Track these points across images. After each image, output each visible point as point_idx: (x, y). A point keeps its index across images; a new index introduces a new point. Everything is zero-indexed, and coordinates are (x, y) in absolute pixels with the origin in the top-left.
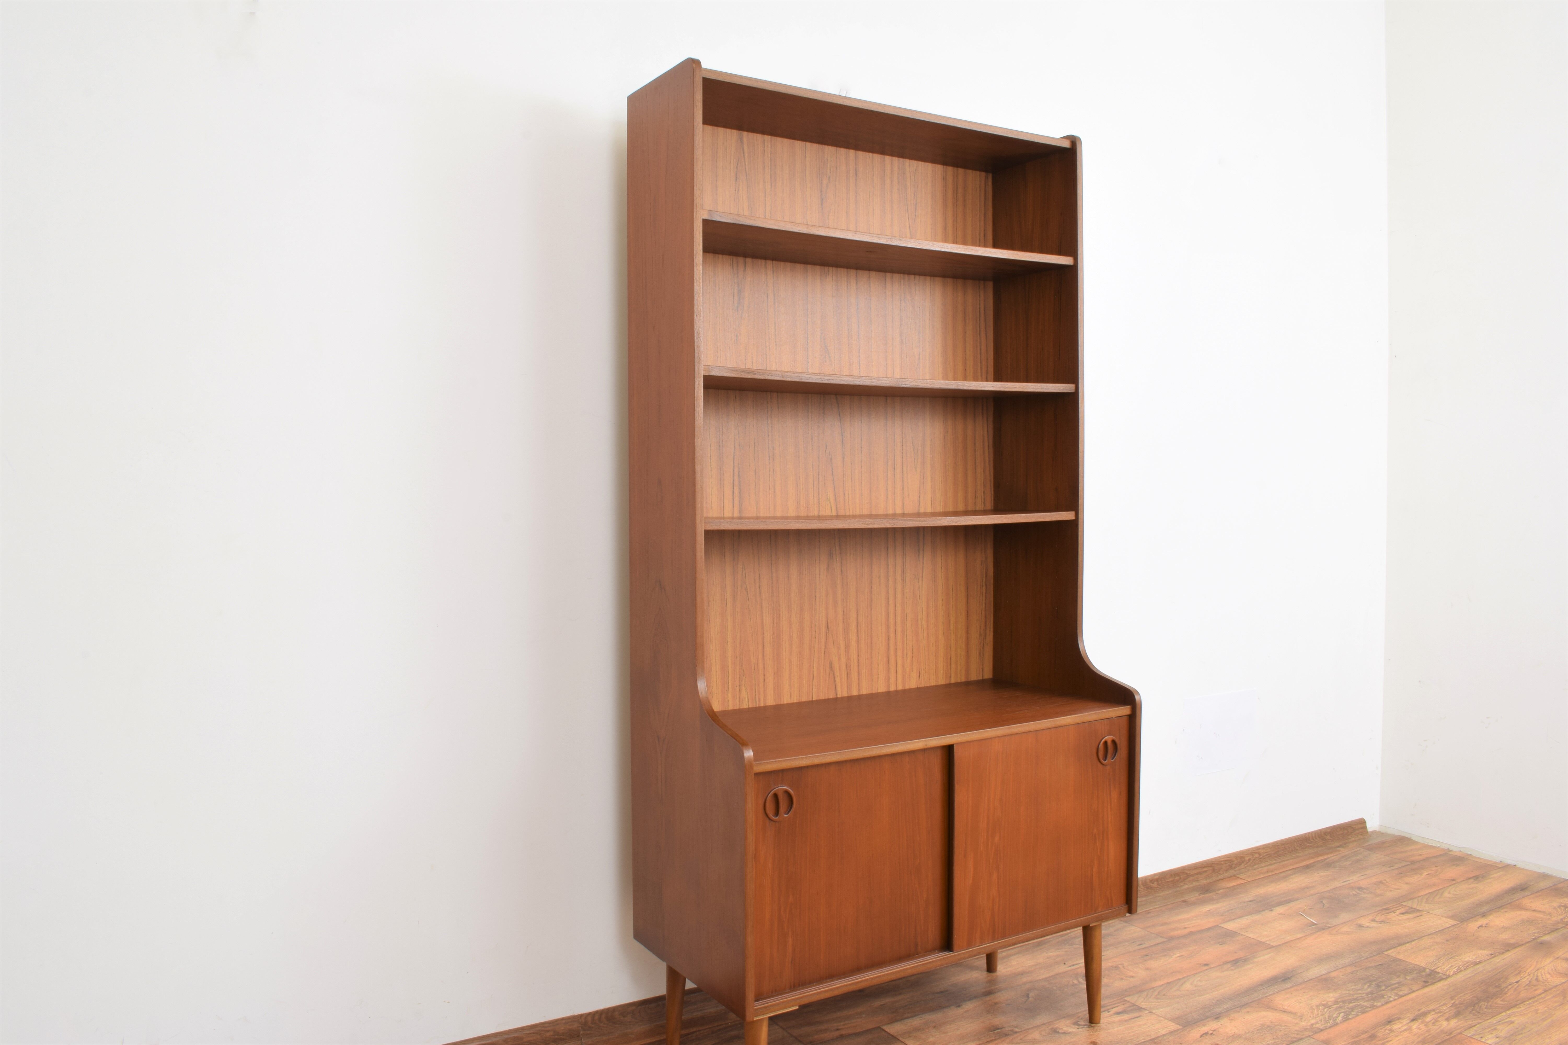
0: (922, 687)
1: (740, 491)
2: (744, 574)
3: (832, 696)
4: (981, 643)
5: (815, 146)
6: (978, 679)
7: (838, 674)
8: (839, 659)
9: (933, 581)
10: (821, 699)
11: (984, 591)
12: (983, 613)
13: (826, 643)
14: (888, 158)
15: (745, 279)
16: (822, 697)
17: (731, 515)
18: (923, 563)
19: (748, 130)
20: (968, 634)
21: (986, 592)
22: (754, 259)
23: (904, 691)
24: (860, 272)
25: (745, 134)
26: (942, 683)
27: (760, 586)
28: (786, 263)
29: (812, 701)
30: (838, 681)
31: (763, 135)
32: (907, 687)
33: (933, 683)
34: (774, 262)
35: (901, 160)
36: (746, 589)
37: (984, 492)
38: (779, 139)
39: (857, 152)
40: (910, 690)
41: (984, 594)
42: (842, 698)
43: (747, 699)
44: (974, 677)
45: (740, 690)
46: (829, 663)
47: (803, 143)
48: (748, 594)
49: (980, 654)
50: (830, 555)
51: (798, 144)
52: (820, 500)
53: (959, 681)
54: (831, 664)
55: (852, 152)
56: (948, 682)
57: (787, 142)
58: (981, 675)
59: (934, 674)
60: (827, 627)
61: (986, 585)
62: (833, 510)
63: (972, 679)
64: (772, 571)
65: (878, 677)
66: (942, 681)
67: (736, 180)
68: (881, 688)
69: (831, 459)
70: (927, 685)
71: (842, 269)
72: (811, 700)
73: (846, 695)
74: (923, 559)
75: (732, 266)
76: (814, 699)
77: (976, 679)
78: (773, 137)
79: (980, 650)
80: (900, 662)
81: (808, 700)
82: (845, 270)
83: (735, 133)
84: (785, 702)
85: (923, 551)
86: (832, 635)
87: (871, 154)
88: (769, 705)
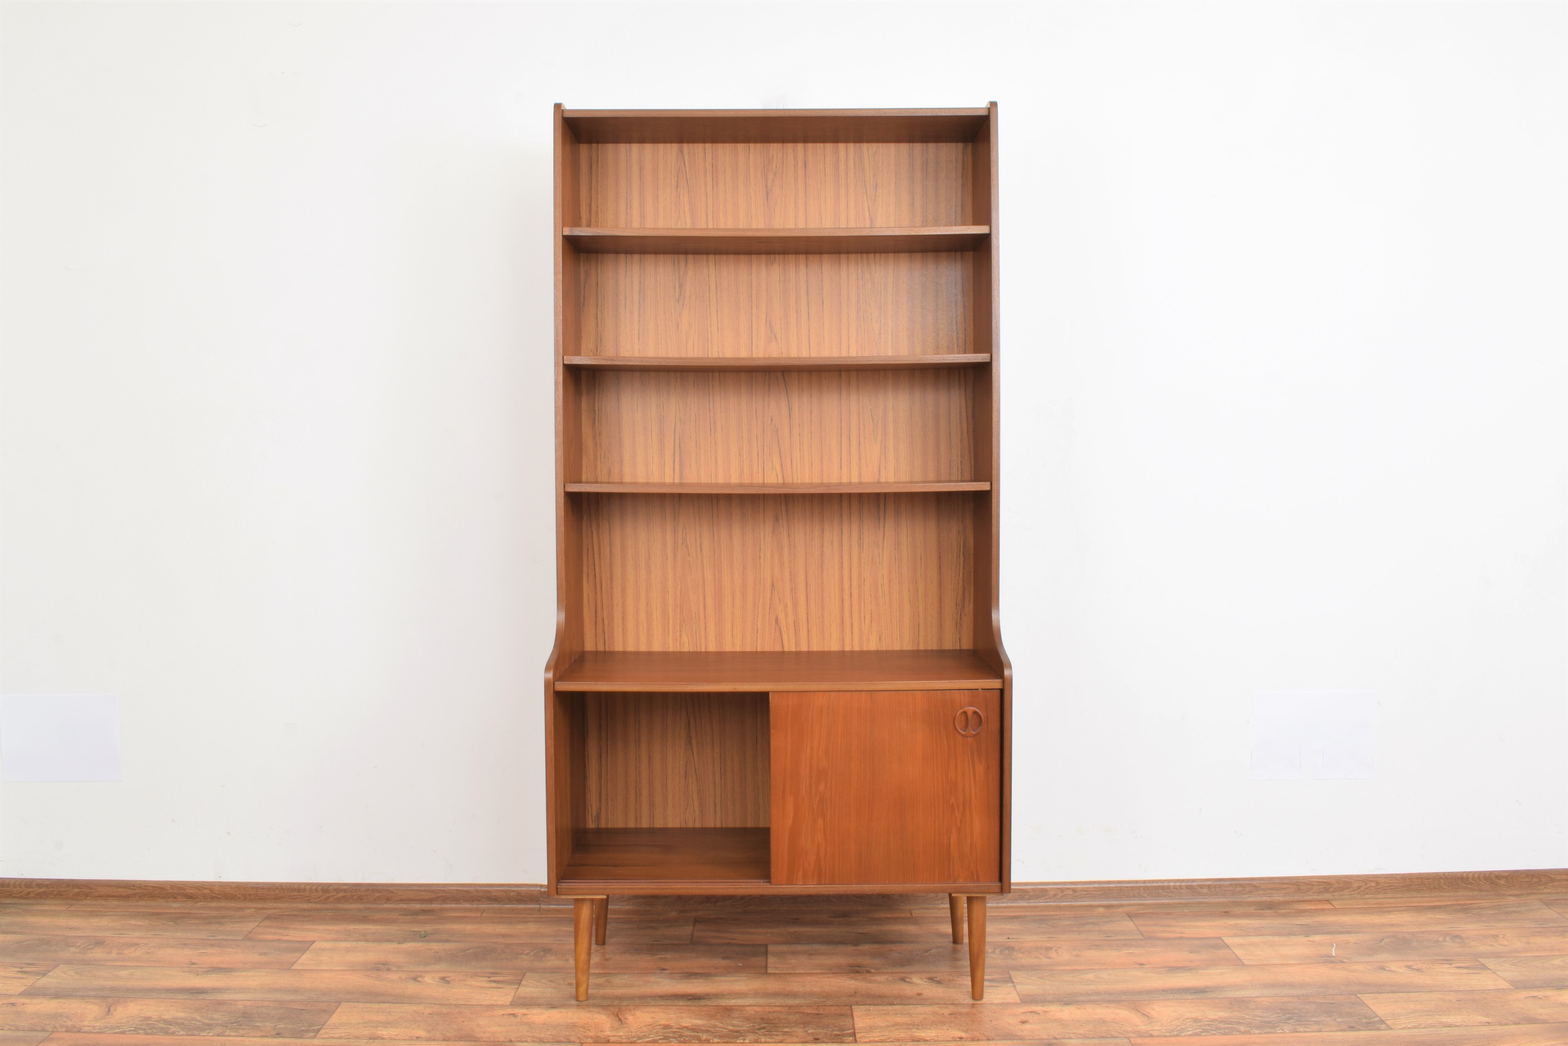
0: (883, 651)
1: (681, 459)
2: (684, 533)
3: (778, 648)
4: (957, 613)
5: (759, 145)
6: (954, 648)
7: (785, 630)
8: (786, 616)
9: (897, 549)
10: (766, 650)
11: (962, 561)
12: (961, 583)
13: (771, 599)
14: (842, 146)
15: (687, 273)
16: (767, 649)
17: (671, 481)
18: (884, 530)
19: (688, 142)
20: (941, 602)
21: (964, 562)
22: (695, 256)
23: (862, 653)
24: (811, 257)
25: (685, 145)
26: (908, 649)
27: (701, 544)
28: (729, 256)
29: (756, 652)
30: (785, 636)
31: (703, 144)
32: (865, 649)
33: (897, 647)
34: (716, 256)
35: (858, 145)
36: (687, 546)
37: (961, 462)
38: (720, 145)
39: (806, 144)
40: (869, 653)
41: (962, 565)
42: (790, 653)
43: (687, 644)
44: (948, 645)
45: (680, 635)
46: (774, 619)
47: (746, 145)
48: (688, 551)
49: (956, 623)
50: (776, 519)
51: (741, 146)
52: (765, 469)
53: (930, 648)
54: (777, 620)
55: (800, 146)
56: (915, 648)
57: (728, 146)
58: (958, 644)
59: (898, 639)
60: (773, 585)
61: (964, 555)
62: (779, 478)
63: (947, 648)
64: (713, 531)
65: (831, 636)
66: (907, 646)
67: (677, 187)
68: (835, 647)
69: (777, 431)
70: (890, 649)
71: (790, 256)
72: (755, 650)
73: (793, 649)
74: (884, 527)
75: (673, 264)
76: (759, 650)
77: (951, 648)
78: (714, 145)
79: (957, 619)
80: (856, 625)
81: (752, 650)
82: (794, 256)
83: (675, 146)
84: (727, 650)
85: (885, 519)
86: (778, 593)
87: (822, 145)
88: (711, 651)
